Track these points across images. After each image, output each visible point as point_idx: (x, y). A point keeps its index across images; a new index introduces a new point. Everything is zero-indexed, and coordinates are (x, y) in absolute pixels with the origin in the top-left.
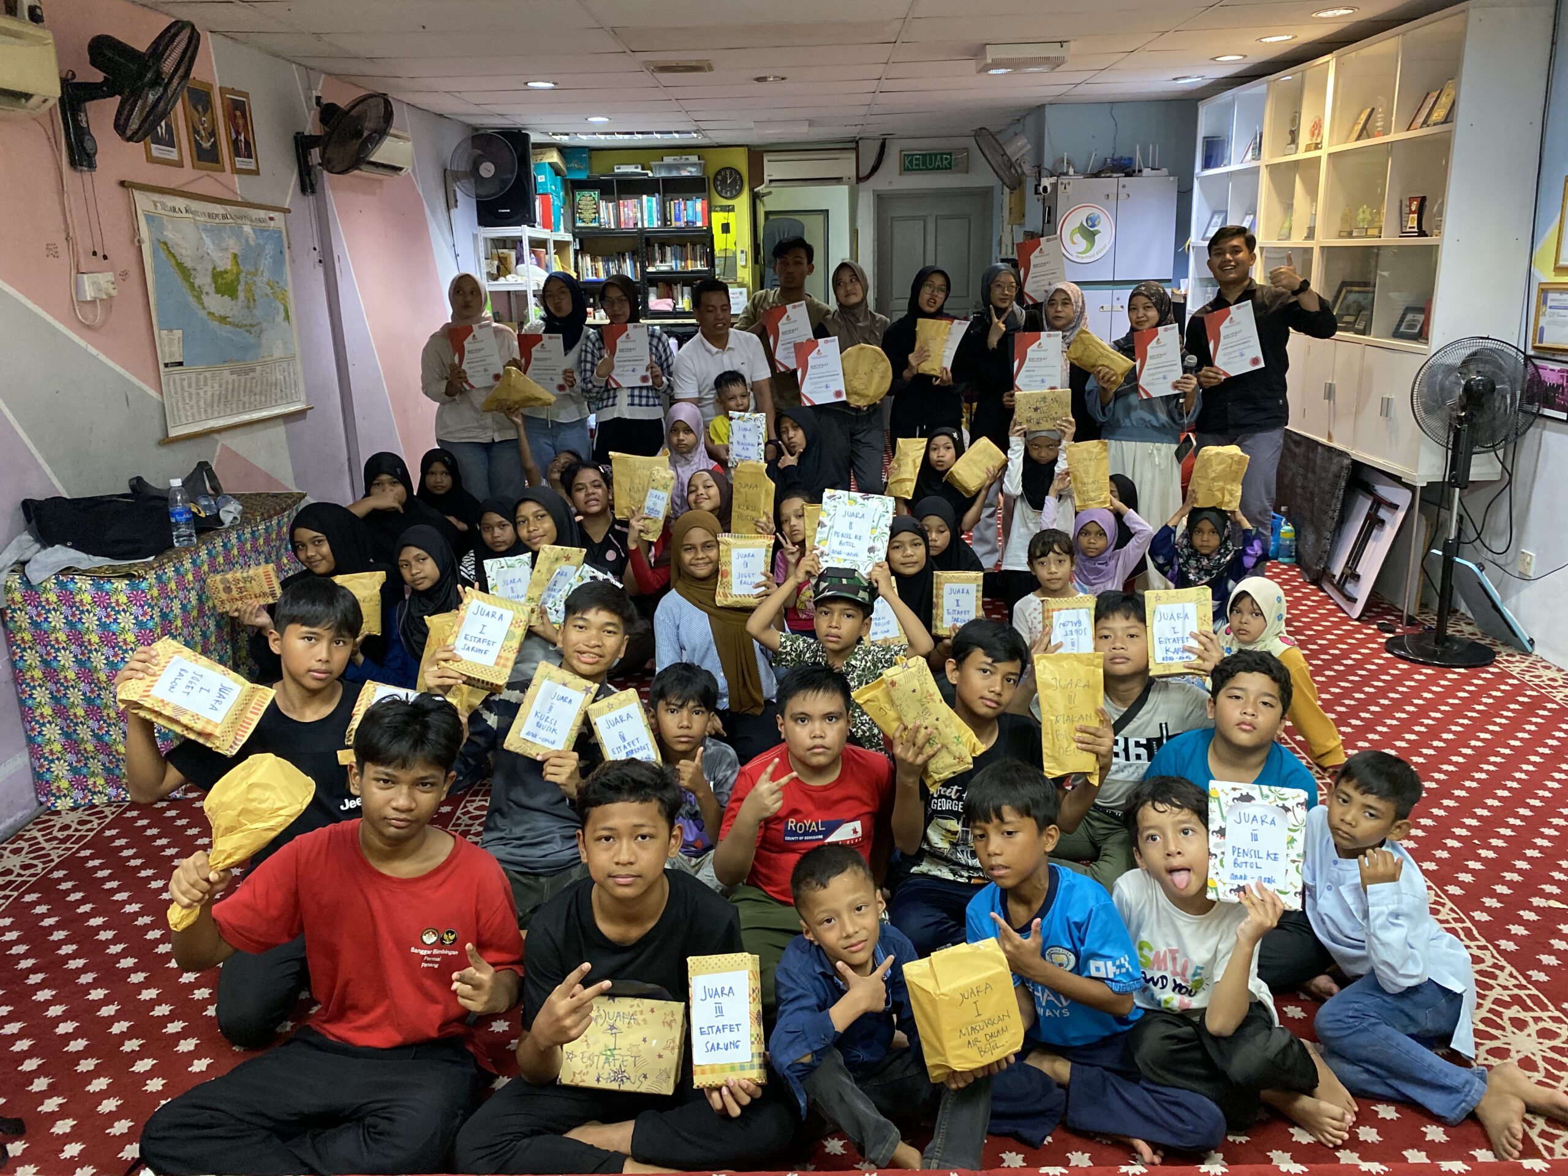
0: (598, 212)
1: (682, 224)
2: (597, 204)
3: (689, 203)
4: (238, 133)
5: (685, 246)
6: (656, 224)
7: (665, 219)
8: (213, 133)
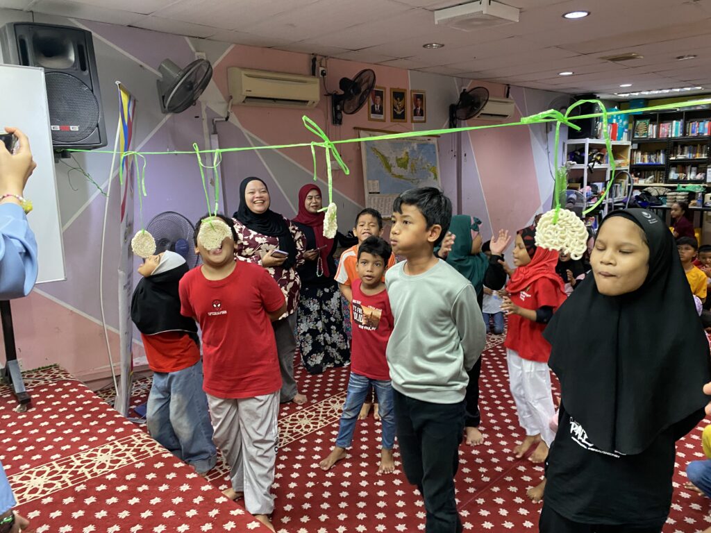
0: (647, 130)
1: (695, 135)
2: (647, 127)
3: (701, 123)
4: (417, 107)
5: (696, 146)
6: (680, 135)
7: (684, 132)
8: (403, 108)
